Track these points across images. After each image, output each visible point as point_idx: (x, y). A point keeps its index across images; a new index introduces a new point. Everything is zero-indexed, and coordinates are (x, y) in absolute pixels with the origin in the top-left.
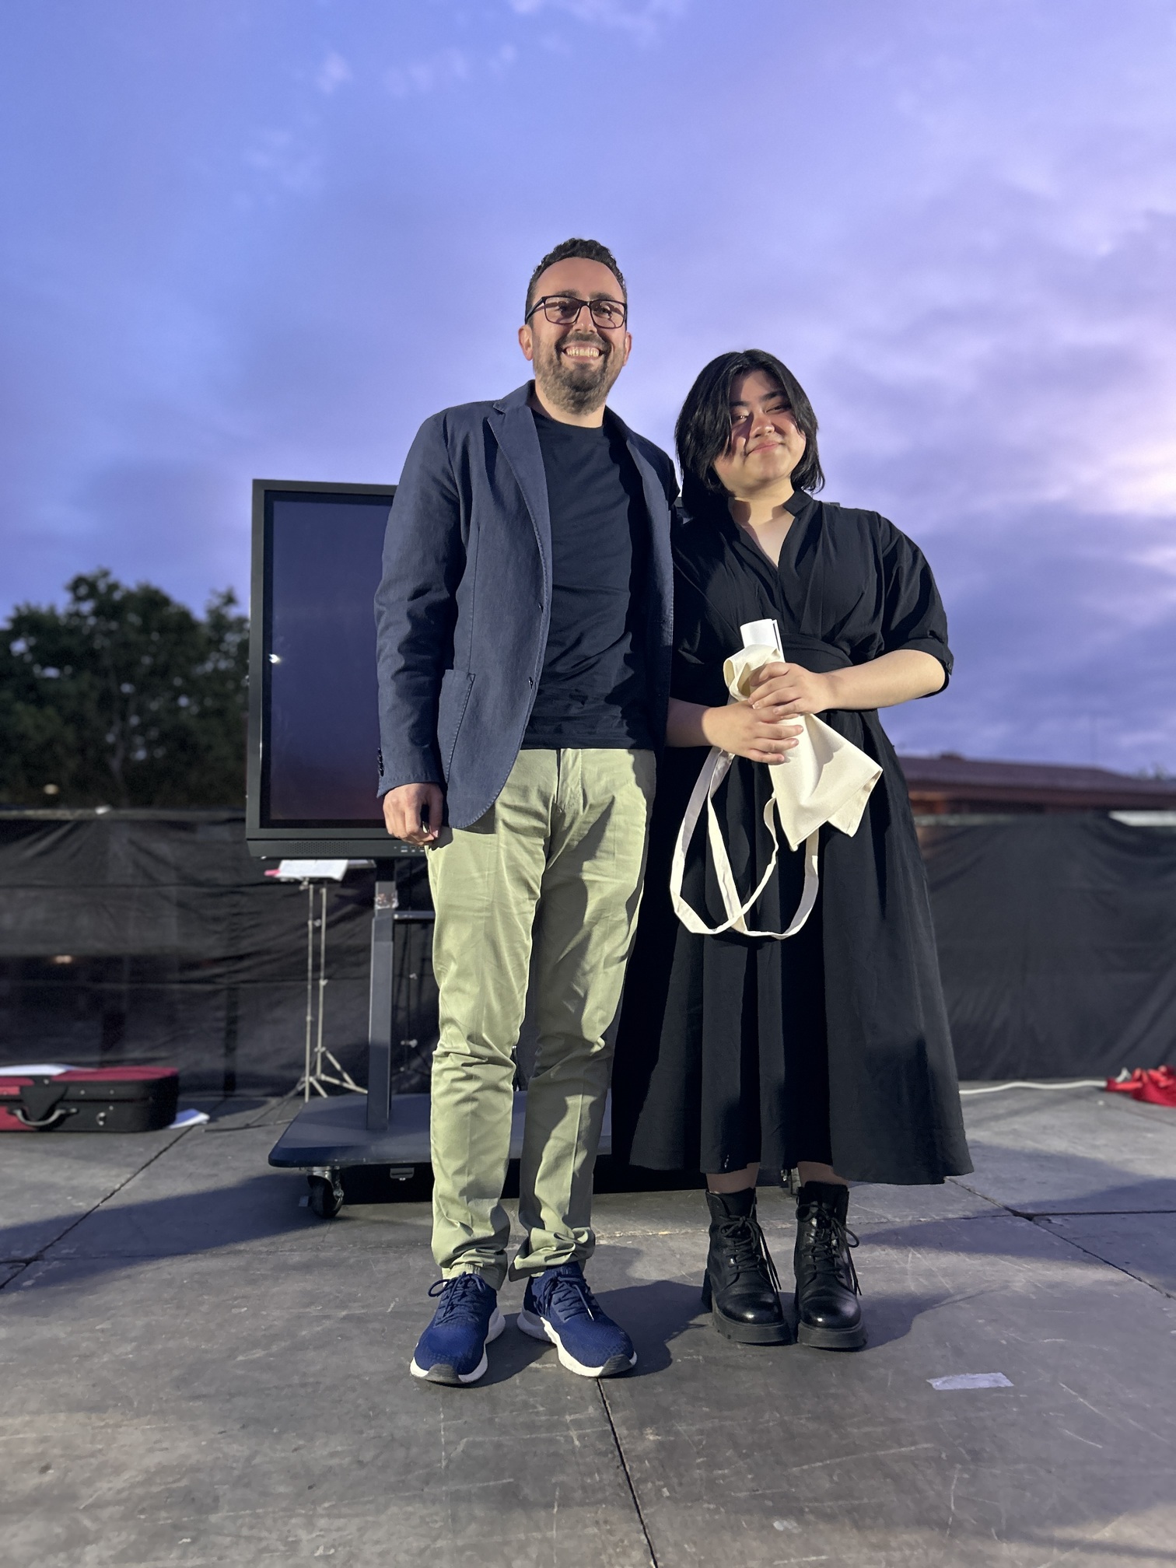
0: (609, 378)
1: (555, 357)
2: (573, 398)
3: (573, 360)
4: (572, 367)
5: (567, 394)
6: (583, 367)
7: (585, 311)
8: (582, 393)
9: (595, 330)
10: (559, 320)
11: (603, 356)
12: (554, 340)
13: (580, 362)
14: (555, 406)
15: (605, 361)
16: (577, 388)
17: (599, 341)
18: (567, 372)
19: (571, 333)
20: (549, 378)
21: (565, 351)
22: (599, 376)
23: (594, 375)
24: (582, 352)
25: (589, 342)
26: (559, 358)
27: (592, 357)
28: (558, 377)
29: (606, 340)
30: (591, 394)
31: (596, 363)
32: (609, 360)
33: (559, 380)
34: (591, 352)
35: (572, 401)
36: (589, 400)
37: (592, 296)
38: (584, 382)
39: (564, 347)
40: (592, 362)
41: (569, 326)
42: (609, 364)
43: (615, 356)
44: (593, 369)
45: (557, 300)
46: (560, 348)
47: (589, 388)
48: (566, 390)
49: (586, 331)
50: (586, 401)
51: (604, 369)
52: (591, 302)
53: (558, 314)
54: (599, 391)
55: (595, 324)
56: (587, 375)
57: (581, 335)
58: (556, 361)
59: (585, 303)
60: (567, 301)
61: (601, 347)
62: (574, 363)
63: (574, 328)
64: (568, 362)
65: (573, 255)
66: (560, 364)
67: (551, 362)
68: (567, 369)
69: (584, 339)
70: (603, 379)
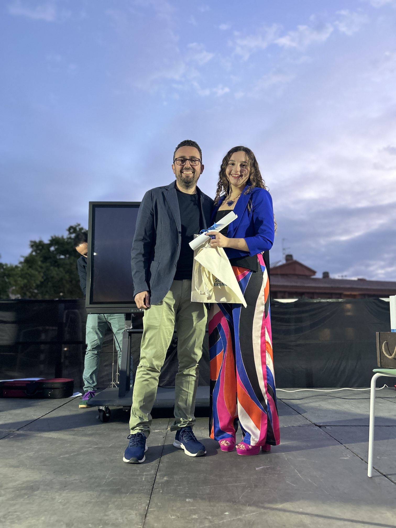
0: (195, 179)
1: (180, 175)
2: (185, 185)
3: (185, 175)
4: (185, 177)
5: (184, 184)
6: (187, 177)
7: (188, 162)
8: (188, 184)
9: (190, 166)
10: (181, 164)
11: (193, 173)
12: (180, 170)
13: (186, 175)
14: (181, 187)
15: (194, 175)
16: (186, 183)
17: (192, 170)
18: (183, 178)
19: (184, 167)
20: (179, 180)
21: (183, 172)
22: (192, 180)
23: (191, 179)
24: (187, 173)
25: (188, 170)
26: (181, 175)
27: (190, 174)
28: (181, 180)
29: (194, 169)
30: (190, 184)
31: (191, 175)
32: (195, 175)
33: (181, 181)
34: (190, 173)
35: (185, 186)
36: (190, 186)
37: (190, 157)
38: (188, 181)
39: (183, 171)
40: (190, 175)
41: (183, 166)
42: (195, 176)
43: (197, 173)
44: (190, 177)
45: (180, 159)
46: (181, 172)
47: (190, 182)
48: (183, 183)
49: (187, 167)
50: (189, 186)
51: (194, 177)
52: (189, 159)
53: (180, 162)
54: (193, 183)
55: (191, 165)
56: (189, 179)
57: (187, 168)
58: (180, 176)
59: (187, 159)
60: (182, 159)
61: (192, 171)
62: (185, 176)
63: (185, 166)
64: (184, 175)
65: (185, 145)
66: (182, 176)
67: (179, 176)
68: (183, 177)
69: (188, 169)
70: (193, 180)
